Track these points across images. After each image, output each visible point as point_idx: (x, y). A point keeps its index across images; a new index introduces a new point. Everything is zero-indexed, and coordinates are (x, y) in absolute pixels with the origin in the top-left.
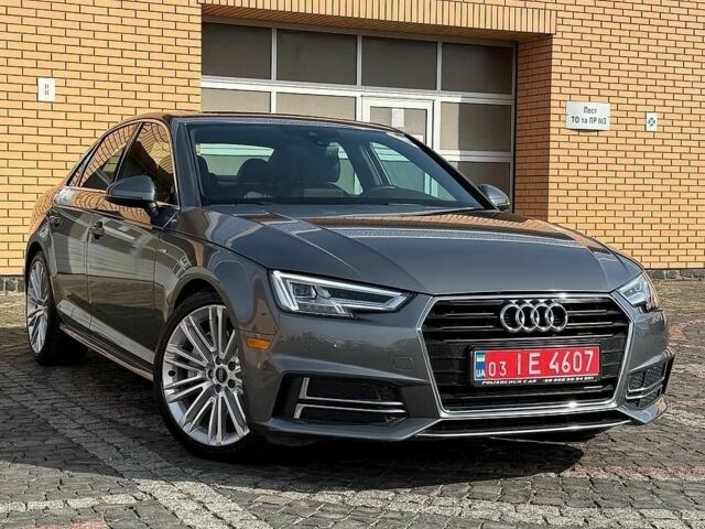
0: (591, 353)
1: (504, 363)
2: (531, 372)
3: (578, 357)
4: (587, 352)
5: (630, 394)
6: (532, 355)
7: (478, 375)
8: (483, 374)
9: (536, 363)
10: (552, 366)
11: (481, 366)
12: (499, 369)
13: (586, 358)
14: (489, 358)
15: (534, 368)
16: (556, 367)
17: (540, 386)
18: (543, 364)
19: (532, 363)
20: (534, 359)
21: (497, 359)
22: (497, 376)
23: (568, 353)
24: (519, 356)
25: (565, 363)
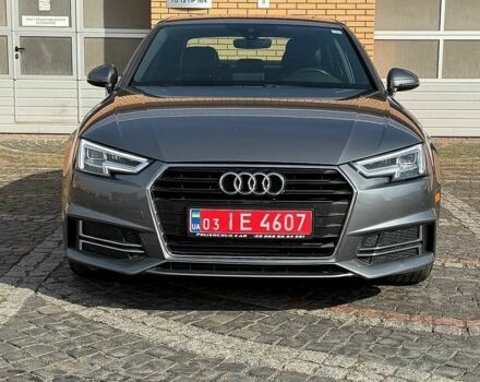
0: (303, 216)
1: (217, 220)
2: (242, 228)
3: (289, 219)
4: (298, 215)
5: (361, 252)
6: (242, 215)
7: (193, 228)
8: (198, 227)
9: (248, 221)
10: (262, 225)
11: (196, 221)
12: (212, 224)
13: (298, 220)
14: (204, 216)
15: (245, 225)
16: (268, 226)
17: (250, 240)
18: (255, 223)
19: (242, 221)
20: (245, 218)
21: (211, 217)
22: (211, 230)
23: (279, 215)
24: (231, 215)
25: (276, 222)
